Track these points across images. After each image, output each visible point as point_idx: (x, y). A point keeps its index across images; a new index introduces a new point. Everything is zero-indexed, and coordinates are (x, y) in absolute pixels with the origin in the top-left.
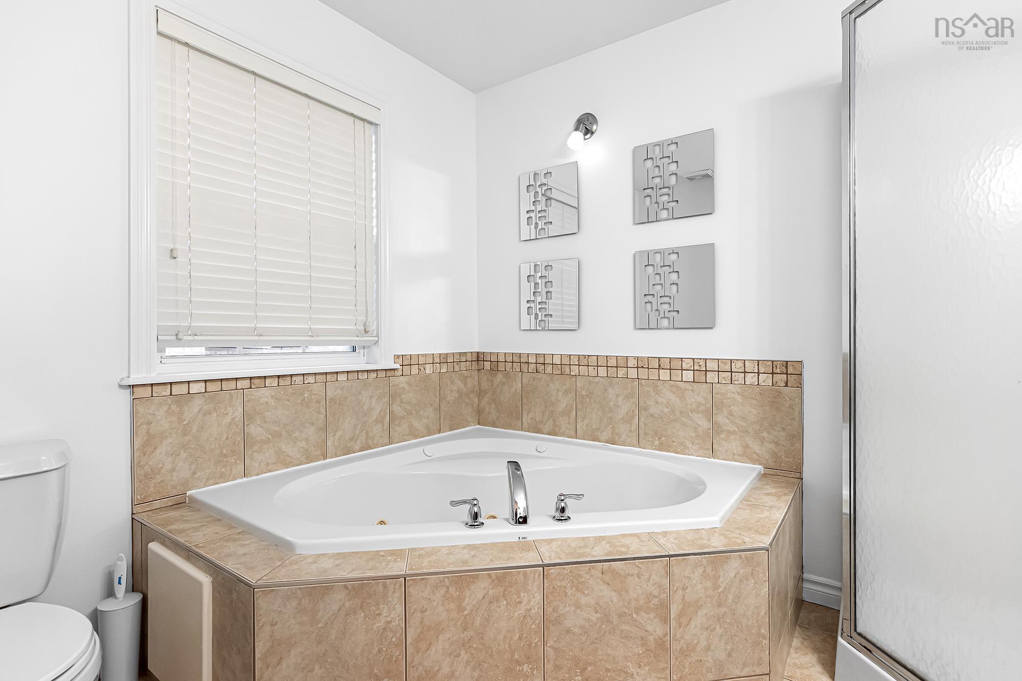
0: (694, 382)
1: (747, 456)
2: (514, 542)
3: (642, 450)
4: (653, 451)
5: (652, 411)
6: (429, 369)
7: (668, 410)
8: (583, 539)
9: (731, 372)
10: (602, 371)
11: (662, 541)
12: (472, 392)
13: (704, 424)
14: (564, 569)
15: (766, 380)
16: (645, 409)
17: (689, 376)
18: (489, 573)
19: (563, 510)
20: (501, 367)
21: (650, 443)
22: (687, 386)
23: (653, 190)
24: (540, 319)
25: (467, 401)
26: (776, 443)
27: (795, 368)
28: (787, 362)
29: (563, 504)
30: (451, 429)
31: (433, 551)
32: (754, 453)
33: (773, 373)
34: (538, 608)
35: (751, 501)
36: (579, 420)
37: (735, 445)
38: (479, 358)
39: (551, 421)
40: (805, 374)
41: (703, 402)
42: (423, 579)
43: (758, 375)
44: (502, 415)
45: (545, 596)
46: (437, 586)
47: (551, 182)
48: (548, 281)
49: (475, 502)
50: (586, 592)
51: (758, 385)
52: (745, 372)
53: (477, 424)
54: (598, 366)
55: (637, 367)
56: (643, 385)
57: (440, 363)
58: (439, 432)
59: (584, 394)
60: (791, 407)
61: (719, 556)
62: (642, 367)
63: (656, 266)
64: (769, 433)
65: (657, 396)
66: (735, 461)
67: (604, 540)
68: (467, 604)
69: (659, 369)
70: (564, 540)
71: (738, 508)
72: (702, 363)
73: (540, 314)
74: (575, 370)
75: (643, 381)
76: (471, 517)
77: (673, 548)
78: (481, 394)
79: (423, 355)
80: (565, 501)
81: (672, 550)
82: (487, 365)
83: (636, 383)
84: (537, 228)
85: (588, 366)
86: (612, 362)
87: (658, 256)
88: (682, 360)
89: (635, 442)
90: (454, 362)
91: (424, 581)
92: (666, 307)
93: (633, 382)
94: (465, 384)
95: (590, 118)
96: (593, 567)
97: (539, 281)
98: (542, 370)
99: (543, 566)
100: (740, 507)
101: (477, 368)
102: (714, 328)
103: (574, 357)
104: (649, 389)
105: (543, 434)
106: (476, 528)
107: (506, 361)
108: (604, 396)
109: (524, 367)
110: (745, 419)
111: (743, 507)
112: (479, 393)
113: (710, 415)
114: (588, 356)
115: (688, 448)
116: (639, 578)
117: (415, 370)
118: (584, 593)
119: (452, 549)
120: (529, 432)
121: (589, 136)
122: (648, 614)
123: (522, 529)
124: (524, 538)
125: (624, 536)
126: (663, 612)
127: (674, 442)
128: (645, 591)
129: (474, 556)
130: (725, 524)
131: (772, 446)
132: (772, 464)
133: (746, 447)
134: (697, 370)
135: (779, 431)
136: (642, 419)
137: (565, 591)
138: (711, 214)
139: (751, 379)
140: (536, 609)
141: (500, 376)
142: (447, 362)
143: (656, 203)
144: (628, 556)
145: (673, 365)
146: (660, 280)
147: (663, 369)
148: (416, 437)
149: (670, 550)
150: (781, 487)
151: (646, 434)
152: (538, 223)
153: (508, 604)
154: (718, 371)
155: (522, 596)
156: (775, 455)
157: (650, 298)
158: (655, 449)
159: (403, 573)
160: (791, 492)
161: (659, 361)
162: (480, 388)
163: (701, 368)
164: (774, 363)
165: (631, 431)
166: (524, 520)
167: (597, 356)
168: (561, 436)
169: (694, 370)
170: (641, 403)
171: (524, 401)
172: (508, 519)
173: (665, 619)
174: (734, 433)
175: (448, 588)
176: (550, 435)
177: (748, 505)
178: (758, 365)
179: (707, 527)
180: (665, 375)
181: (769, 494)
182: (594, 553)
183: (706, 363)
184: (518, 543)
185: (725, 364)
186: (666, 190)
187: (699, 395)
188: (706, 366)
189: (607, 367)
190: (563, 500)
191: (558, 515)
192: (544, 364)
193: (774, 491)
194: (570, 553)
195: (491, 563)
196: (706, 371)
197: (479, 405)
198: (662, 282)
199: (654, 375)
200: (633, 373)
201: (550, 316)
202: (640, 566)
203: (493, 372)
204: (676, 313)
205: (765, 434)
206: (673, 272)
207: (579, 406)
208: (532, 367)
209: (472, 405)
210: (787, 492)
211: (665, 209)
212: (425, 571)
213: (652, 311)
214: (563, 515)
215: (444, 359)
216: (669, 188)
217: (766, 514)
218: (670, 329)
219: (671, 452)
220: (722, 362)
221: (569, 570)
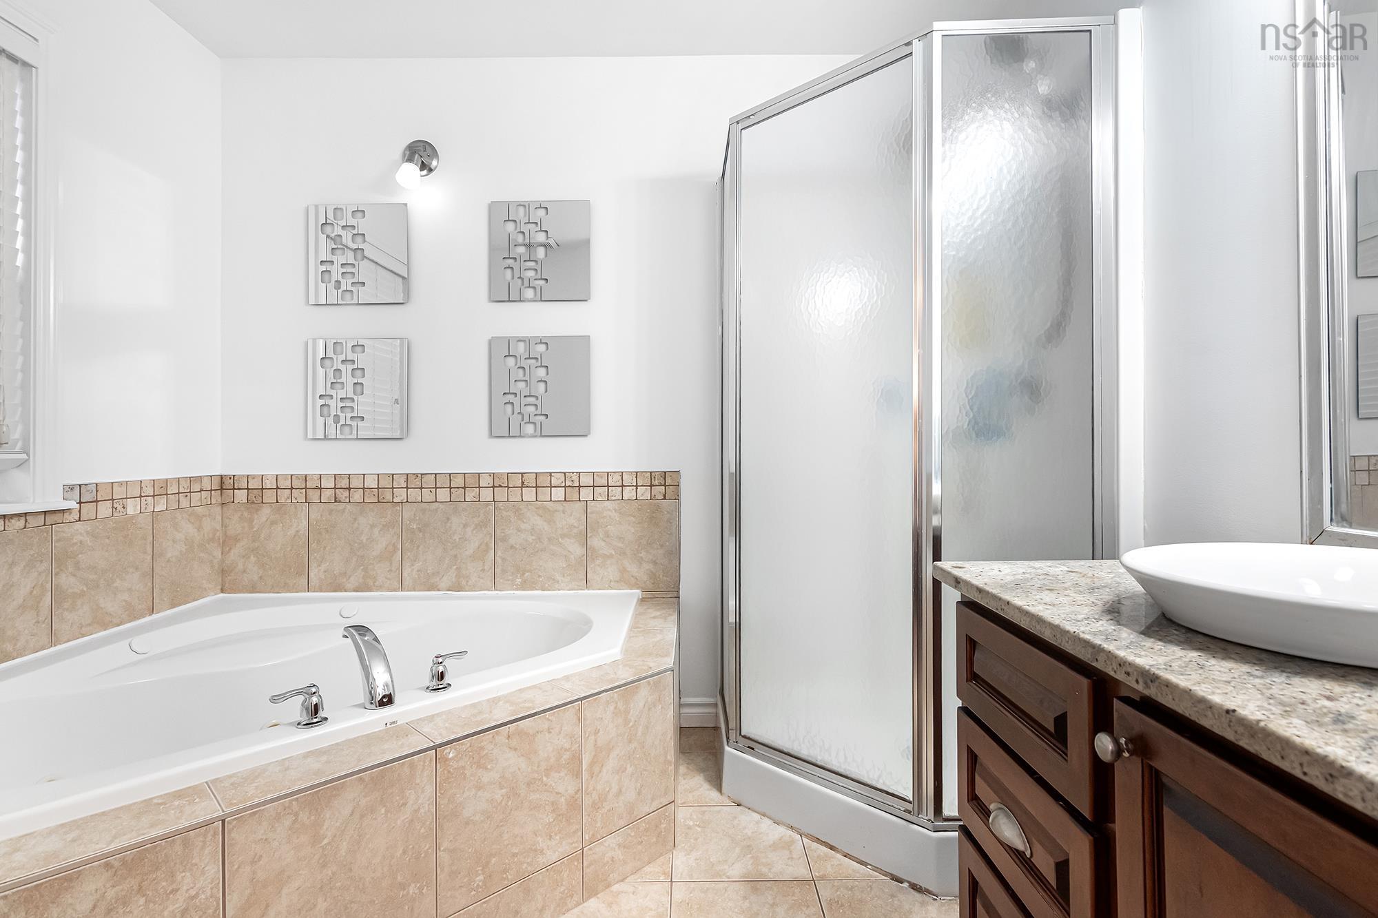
0: (565, 500)
1: (625, 581)
2: (380, 731)
3: (499, 592)
4: (514, 592)
5: (512, 541)
6: (132, 508)
7: (533, 538)
8: (474, 706)
9: (608, 486)
10: (443, 495)
11: (568, 686)
12: (212, 540)
13: (577, 550)
14: (462, 744)
15: (644, 493)
16: (504, 540)
17: (559, 494)
18: (360, 777)
19: (441, 676)
20: (269, 496)
21: (510, 582)
22: (558, 507)
23: (516, 261)
24: (342, 422)
25: (202, 555)
26: (655, 563)
27: (673, 480)
28: (665, 472)
29: (441, 669)
30: (173, 606)
31: (254, 775)
32: (632, 576)
33: (651, 486)
34: (429, 805)
35: (640, 628)
36: (406, 564)
37: (612, 572)
38: (224, 485)
39: (360, 571)
40: (681, 485)
41: (575, 524)
42: (254, 813)
43: (637, 488)
44: (270, 572)
45: (438, 785)
46: (278, 817)
47: (364, 225)
48: (358, 369)
49: (314, 690)
50: (489, 767)
51: (636, 499)
52: (623, 486)
53: (219, 591)
54: (436, 488)
55: (493, 487)
56: (500, 509)
57: (153, 496)
58: (152, 612)
59: (415, 527)
60: (669, 521)
61: (628, 687)
62: (500, 486)
63: (519, 357)
64: (647, 552)
65: (519, 522)
66: (612, 589)
67: (499, 701)
68: (327, 829)
69: (522, 487)
70: (449, 712)
71: (630, 637)
72: (575, 477)
73: (342, 416)
74: (401, 495)
75: (501, 504)
76: (308, 713)
77: (582, 689)
78: (227, 542)
79: (121, 484)
80: (443, 664)
81: (582, 692)
82: (241, 496)
83: (492, 508)
84: (340, 288)
85: (421, 488)
86: (459, 482)
87: (521, 345)
88: (551, 475)
89: (490, 584)
90: (179, 493)
91: (257, 816)
92: (532, 409)
93: (486, 506)
94: (199, 528)
95: (429, 149)
96: (497, 733)
97: (342, 367)
98: (346, 497)
99: (435, 748)
100: (631, 635)
101: (220, 500)
102: (589, 436)
103: (400, 477)
104: (508, 513)
105: (346, 591)
106: (316, 726)
107: (277, 488)
108: (445, 526)
109: (314, 495)
110: (622, 540)
111: (634, 635)
112: (223, 542)
113: (584, 538)
114: (422, 474)
115: (558, 582)
116: (550, 732)
117: (105, 510)
118: (487, 769)
119: (285, 765)
120: (321, 591)
121: (425, 172)
122: (559, 772)
123: (386, 711)
124: (394, 723)
125: (521, 690)
126: (574, 766)
127: (540, 576)
128: (556, 747)
129: (328, 762)
130: (624, 655)
131: (650, 566)
132: (650, 587)
133: (623, 571)
134: (569, 486)
135: (658, 549)
136: (499, 553)
137: (463, 772)
138: (586, 300)
139: (629, 493)
140: (427, 806)
141: (266, 511)
142: (167, 494)
143: (520, 278)
144: (537, 710)
145: (541, 481)
146: (524, 376)
147: (527, 487)
148: (105, 626)
149: (580, 693)
150: (664, 609)
151: (504, 571)
152: (340, 282)
153: (387, 812)
154: (594, 486)
155: (408, 795)
156: (652, 576)
157: (510, 398)
158: (517, 589)
159: (220, 813)
160: (674, 611)
161: (522, 477)
162: (225, 534)
163: (573, 484)
164: (653, 474)
165: (483, 570)
166: (387, 700)
167: (436, 474)
168: (377, 591)
169: (565, 487)
170: (498, 531)
171: (313, 546)
172: (364, 703)
173: (577, 774)
174: (611, 556)
175: (297, 814)
176: (357, 591)
177: (640, 632)
178: (636, 477)
179: (608, 661)
180: (529, 494)
181: (654, 618)
182: (495, 717)
183: (579, 477)
184: (387, 731)
185: (602, 477)
186: (532, 264)
187: (572, 517)
188: (579, 481)
189: (450, 488)
190: (441, 663)
191: (434, 683)
192: (349, 489)
193: (658, 613)
194: (465, 724)
195: (360, 763)
196: (580, 486)
197: (223, 561)
198: (527, 378)
199: (515, 495)
200: (487, 495)
201: (359, 419)
202: (550, 718)
203: (253, 505)
204: (543, 418)
205: (643, 554)
206: (541, 366)
207: (407, 545)
208: (327, 495)
209: (211, 561)
210: (671, 612)
211: (532, 287)
212: (257, 800)
213: (513, 414)
214: (442, 682)
215: (161, 488)
216: (536, 261)
217: (659, 637)
218: (536, 436)
219: (536, 590)
220: (597, 475)
221: (469, 745)
